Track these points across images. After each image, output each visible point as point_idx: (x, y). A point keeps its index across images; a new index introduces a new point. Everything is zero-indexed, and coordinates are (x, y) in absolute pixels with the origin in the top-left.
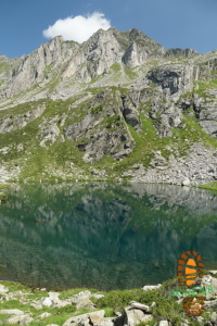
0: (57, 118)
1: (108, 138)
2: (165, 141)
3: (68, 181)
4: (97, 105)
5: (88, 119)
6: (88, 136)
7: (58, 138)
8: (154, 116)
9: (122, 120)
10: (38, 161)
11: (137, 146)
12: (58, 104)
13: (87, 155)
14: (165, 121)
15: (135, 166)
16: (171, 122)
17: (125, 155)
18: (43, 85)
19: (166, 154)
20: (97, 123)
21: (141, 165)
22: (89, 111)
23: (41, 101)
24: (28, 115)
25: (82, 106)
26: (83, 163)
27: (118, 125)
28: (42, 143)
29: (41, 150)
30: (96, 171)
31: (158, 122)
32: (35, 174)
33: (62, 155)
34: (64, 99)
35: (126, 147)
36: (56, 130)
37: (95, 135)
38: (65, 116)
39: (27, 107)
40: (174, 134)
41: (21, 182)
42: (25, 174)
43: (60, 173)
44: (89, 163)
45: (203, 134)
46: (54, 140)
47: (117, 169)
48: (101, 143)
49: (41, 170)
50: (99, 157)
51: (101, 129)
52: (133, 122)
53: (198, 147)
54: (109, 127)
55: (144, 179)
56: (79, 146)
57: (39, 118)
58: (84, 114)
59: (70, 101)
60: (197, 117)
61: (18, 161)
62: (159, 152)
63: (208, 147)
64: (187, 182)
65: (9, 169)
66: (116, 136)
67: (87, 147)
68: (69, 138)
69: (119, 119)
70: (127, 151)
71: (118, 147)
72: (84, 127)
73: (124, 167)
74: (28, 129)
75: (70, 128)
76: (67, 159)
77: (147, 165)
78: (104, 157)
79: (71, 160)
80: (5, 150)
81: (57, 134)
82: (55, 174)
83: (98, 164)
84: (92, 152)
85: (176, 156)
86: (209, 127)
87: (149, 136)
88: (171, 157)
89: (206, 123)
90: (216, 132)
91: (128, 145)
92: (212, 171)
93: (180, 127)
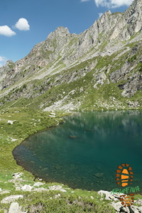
0: (104, 68)
1: (141, 78)
3: (110, 110)
4: (133, 55)
5: (125, 67)
6: (126, 78)
7: (105, 82)
10: (92, 98)
12: (106, 59)
13: (124, 92)
18: (97, 48)
20: (132, 68)
22: (127, 60)
23: (94, 59)
24: (87, 68)
25: (122, 57)
26: (122, 97)
28: (95, 86)
29: (94, 90)
30: (131, 103)
32: (89, 106)
33: (107, 92)
34: (110, 55)
36: (104, 76)
37: (131, 77)
38: (110, 66)
39: (86, 63)
41: (80, 111)
42: (83, 106)
43: (105, 105)
44: (126, 97)
46: (102, 83)
48: (135, 82)
49: (93, 103)
50: (133, 92)
51: (135, 73)
54: (141, 70)
56: (119, 86)
57: (94, 70)
58: (122, 63)
59: (114, 56)
61: (79, 98)
65: (74, 104)
67: (125, 86)
68: (113, 81)
72: (123, 73)
74: (86, 77)
75: (113, 74)
76: (111, 95)
78: (137, 93)
79: (114, 96)
80: (73, 92)
81: (105, 79)
82: (102, 106)
83: (133, 97)
84: (128, 90)
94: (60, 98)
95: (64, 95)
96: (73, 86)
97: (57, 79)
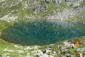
0: (27, 2)
1: (41, 7)
2: (57, 8)
3: (31, 19)
5: (35, 2)
6: (36, 7)
7: (27, 7)
8: (54, 1)
9: (45, 2)
10: (22, 14)
11: (49, 9)
13: (35, 12)
14: (57, 2)
15: (48, 15)
16: (58, 2)
17: (46, 12)
19: (57, 11)
20: (38, 3)
21: (50, 15)
24: (18, 1)
26: (34, 14)
27: (44, 3)
28: (23, 9)
29: (23, 11)
31: (55, 2)
32: (22, 18)
33: (29, 12)
35: (46, 10)
36: (26, 5)
37: (38, 7)
38: (29, 1)
40: (59, 6)
41: (18, 20)
42: (19, 18)
43: (28, 17)
44: (36, 14)
45: (67, 6)
46: (26, 8)
47: (44, 16)
48: (39, 9)
49: (23, 16)
50: (39, 13)
51: (39, 5)
52: (48, 3)
53: (65, 9)
54: (41, 4)
55: (51, 18)
56: (33, 10)
57: (22, 2)
58: (34, 0)
60: (66, 1)
61: (17, 14)
62: (55, 11)
63: (68, 9)
64: (62, 19)
65: (15, 16)
66: (43, 7)
67: (35, 10)
68: (31, 7)
69: (44, 2)
70: (46, 11)
71: (44, 10)
72: (34, 4)
74: (19, 5)
75: (30, 4)
76: (30, 13)
77: (52, 15)
78: (40, 13)
80: (13, 11)
81: (27, 6)
83: (38, 14)
84: (37, 11)
85: (59, 12)
86: (69, 4)
87: (52, 7)
88: (58, 12)
89: (68, 2)
90: (71, 5)
91: (46, 9)
92: (69, 16)
93: (61, 4)
94: (7, 14)
95: (9, 13)
96: (13, 8)
97: (3, 4)
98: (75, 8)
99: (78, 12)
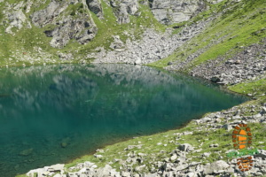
1: (73, 24)
2: (124, 27)
3: (36, 65)
5: (53, 7)
6: (54, 23)
7: (24, 25)
8: (114, 4)
9: (85, 7)
10: (5, 47)
11: (99, 31)
13: (54, 40)
14: (124, 9)
15: (97, 49)
16: (129, 10)
17: (89, 40)
19: (124, 38)
20: (62, 10)
21: (102, 48)
26: (51, 47)
27: (81, 12)
28: (8, 30)
29: (7, 36)
30: (63, 55)
31: (117, 9)
33: (29, 40)
35: (89, 33)
36: (22, 17)
37: (61, 22)
38: (30, 2)
40: (131, 21)
43: (28, 58)
44: (57, 48)
45: (155, 21)
46: (20, 26)
47: (82, 52)
48: (67, 28)
49: (7, 56)
50: (65, 42)
51: (66, 16)
52: (96, 10)
53: (150, 32)
54: (73, 14)
55: (105, 60)
56: (46, 32)
58: (49, 1)
60: (151, 6)
62: (118, 37)
63: (157, 32)
64: (138, 61)
66: (80, 23)
67: (53, 33)
68: (36, 24)
69: (82, 7)
70: (90, 36)
71: (83, 32)
72: (50, 14)
73: (88, 50)
75: (36, 14)
76: (35, 44)
77: (107, 47)
78: (70, 42)
79: (39, 45)
81: (24, 20)
82: (22, 59)
83: (64, 48)
84: (59, 38)
85: (132, 40)
86: (159, 15)
87: (109, 23)
88: (128, 41)
89: (158, 11)
90: (165, 19)
91: (91, 30)
92: (158, 52)
93: (136, 15)
98: (178, 27)
99: (183, 40)
